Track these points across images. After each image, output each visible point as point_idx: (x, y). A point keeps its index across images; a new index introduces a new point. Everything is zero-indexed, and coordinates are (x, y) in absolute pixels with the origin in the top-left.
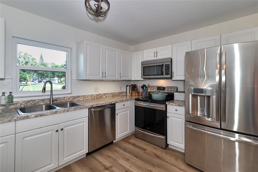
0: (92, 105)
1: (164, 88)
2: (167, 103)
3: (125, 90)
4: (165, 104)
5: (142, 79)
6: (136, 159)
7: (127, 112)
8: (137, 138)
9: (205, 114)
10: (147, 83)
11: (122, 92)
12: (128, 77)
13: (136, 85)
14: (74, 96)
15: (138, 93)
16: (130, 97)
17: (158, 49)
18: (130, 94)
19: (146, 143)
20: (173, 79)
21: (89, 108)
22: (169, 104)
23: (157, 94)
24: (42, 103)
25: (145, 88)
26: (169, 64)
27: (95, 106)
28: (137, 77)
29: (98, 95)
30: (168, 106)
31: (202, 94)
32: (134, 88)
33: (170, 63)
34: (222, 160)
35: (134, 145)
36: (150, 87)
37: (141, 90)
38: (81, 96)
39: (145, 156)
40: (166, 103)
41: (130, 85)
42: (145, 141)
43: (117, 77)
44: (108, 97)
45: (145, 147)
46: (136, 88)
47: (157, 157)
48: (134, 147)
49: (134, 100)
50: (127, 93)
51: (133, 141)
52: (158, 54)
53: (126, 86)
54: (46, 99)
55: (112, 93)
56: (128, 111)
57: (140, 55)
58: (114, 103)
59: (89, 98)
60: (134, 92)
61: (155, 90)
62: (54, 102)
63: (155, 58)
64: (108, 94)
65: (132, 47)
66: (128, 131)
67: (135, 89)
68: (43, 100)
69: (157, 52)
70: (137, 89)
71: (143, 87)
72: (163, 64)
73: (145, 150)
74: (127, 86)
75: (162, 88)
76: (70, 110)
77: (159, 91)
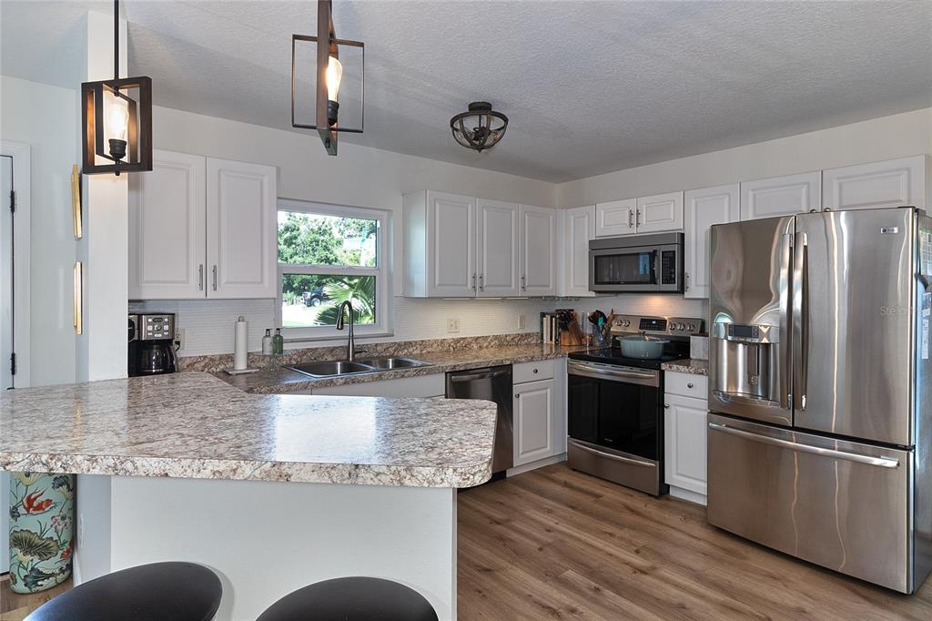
0: (455, 366)
1: (661, 324)
2: (664, 366)
3: (536, 329)
4: (659, 368)
5: (593, 294)
6: (573, 511)
7: (544, 392)
8: (574, 470)
9: (757, 392)
10: (608, 305)
11: (526, 335)
12: (548, 286)
13: (572, 310)
14: (398, 341)
15: (580, 337)
16: (551, 349)
17: (643, 204)
18: (551, 340)
19: (603, 483)
20: (687, 295)
21: (446, 373)
22: (670, 367)
23: (637, 339)
24: (330, 359)
25: (601, 322)
26: (674, 252)
27: (461, 369)
28: (575, 286)
29: (458, 341)
30: (667, 374)
31: (749, 340)
32: (565, 320)
33: (676, 248)
34: (794, 504)
35: (566, 484)
36: (619, 318)
37: (588, 329)
38: (416, 342)
39: (598, 507)
40: (660, 366)
41: (553, 310)
42: (598, 477)
43: (513, 287)
44: (487, 347)
45: (598, 491)
46: (573, 322)
47: (632, 511)
48: (567, 489)
49: (567, 358)
50: (542, 339)
51: (564, 476)
52: (643, 219)
53: (539, 316)
54: (337, 348)
55: (496, 337)
56: (549, 390)
57: (587, 218)
58: (508, 363)
59: (435, 348)
60: (567, 334)
61: (634, 328)
62: (356, 356)
63: (634, 231)
64: (485, 338)
65: (558, 190)
66: (548, 448)
67: (569, 326)
68: (332, 350)
69: (637, 211)
70: (576, 326)
71: (596, 317)
72: (655, 251)
73: (598, 496)
74: (543, 315)
75: (654, 322)
76: (406, 375)
77: (642, 331)
